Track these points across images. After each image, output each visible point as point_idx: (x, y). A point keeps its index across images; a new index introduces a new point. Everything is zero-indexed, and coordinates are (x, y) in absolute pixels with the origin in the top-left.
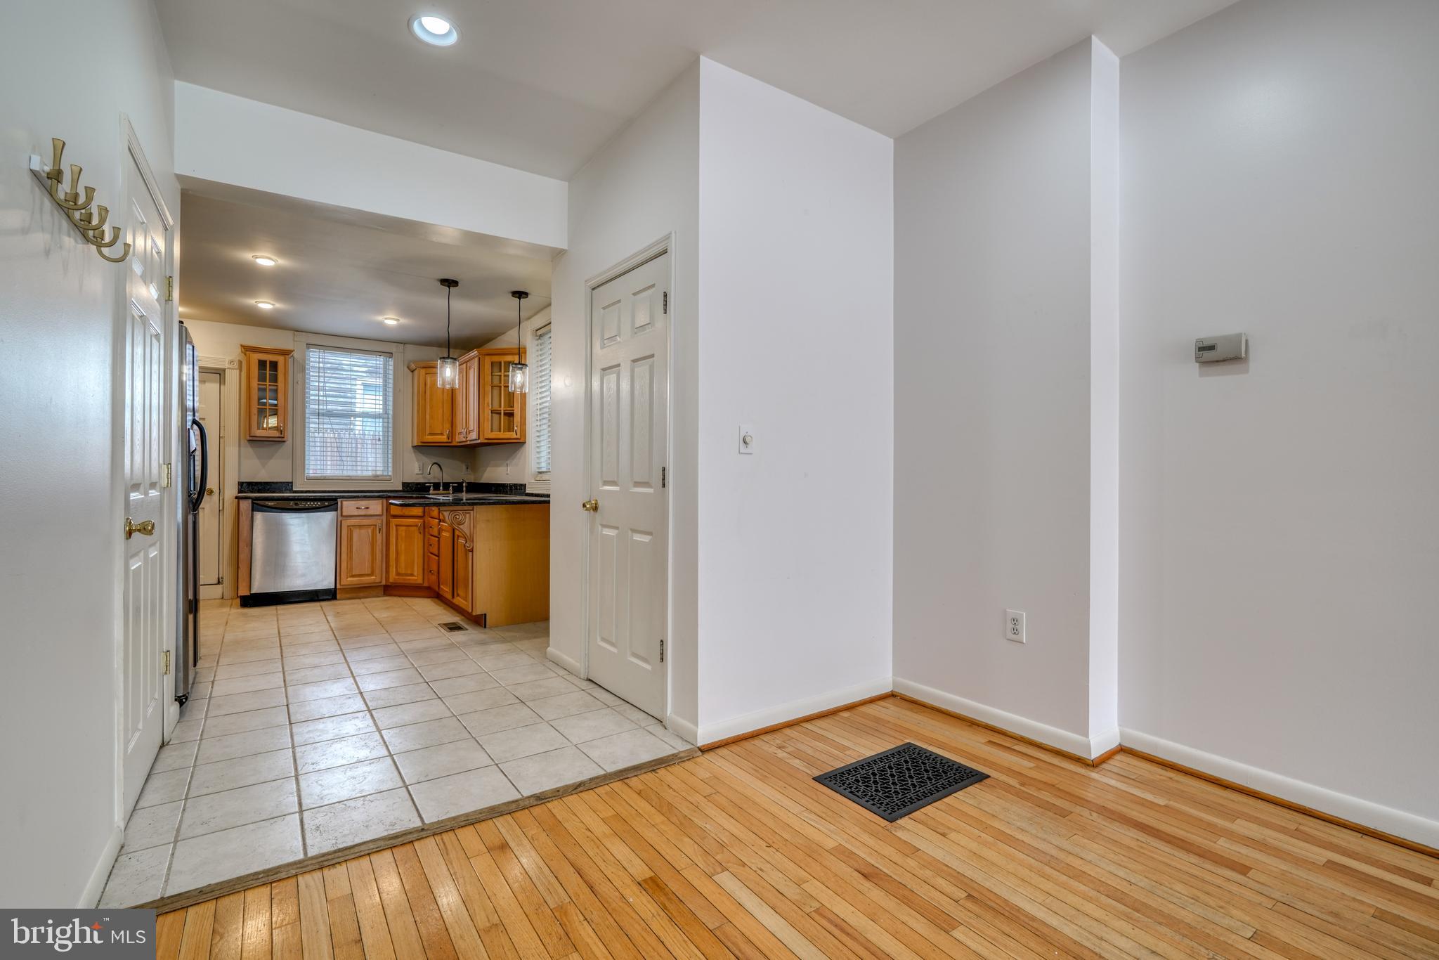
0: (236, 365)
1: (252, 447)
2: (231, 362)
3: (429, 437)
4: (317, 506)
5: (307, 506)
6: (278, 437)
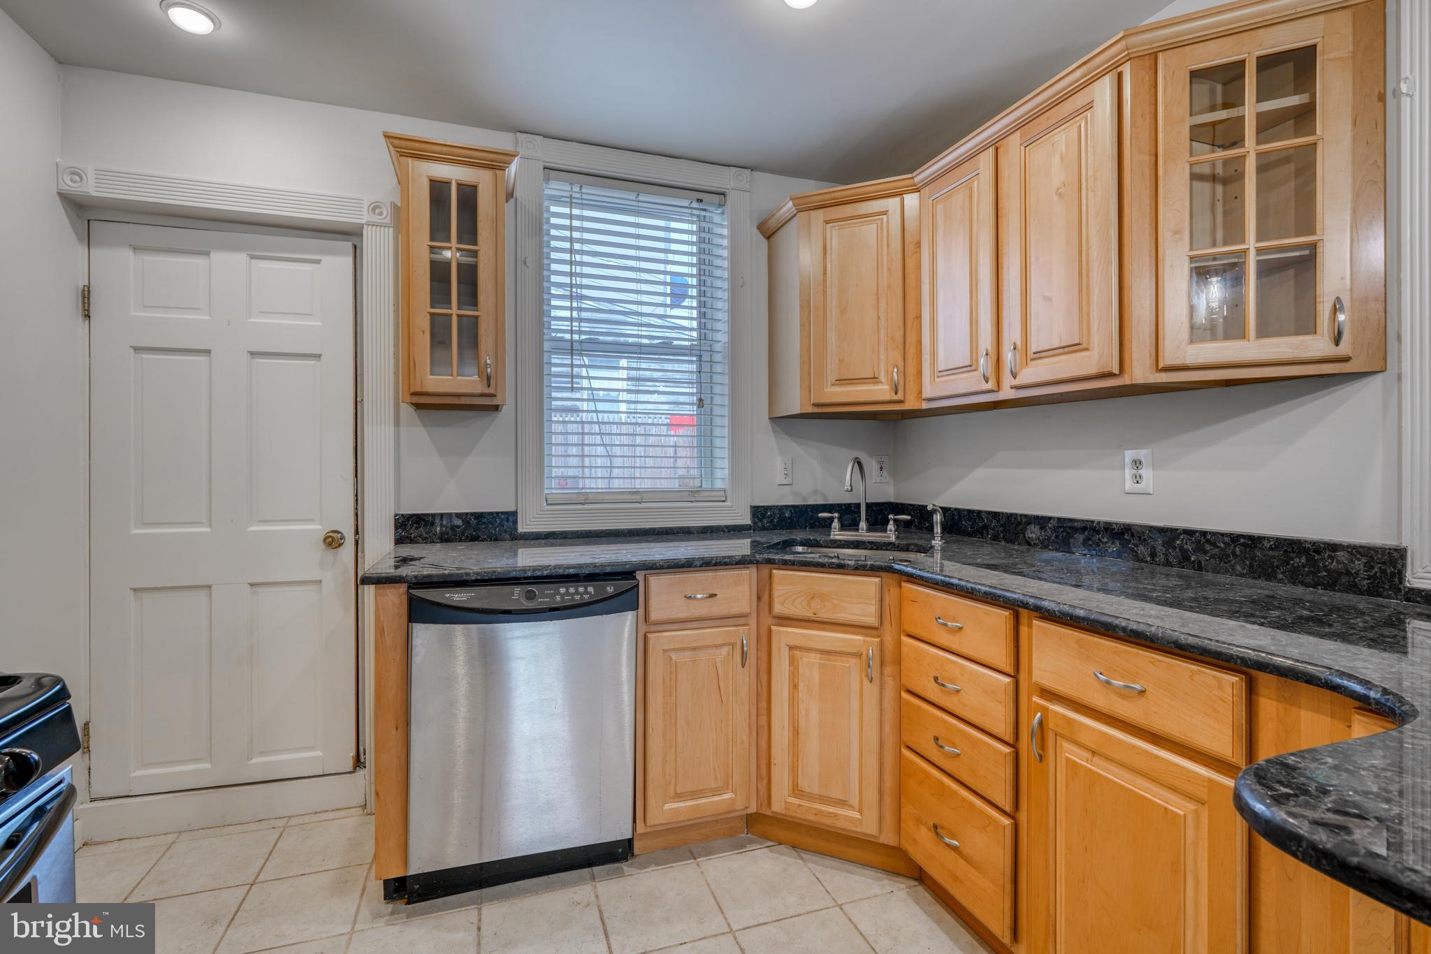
0: (386, 215)
1: (424, 425)
2: (375, 207)
3: (837, 389)
4: (586, 597)
5: (558, 598)
6: (482, 395)
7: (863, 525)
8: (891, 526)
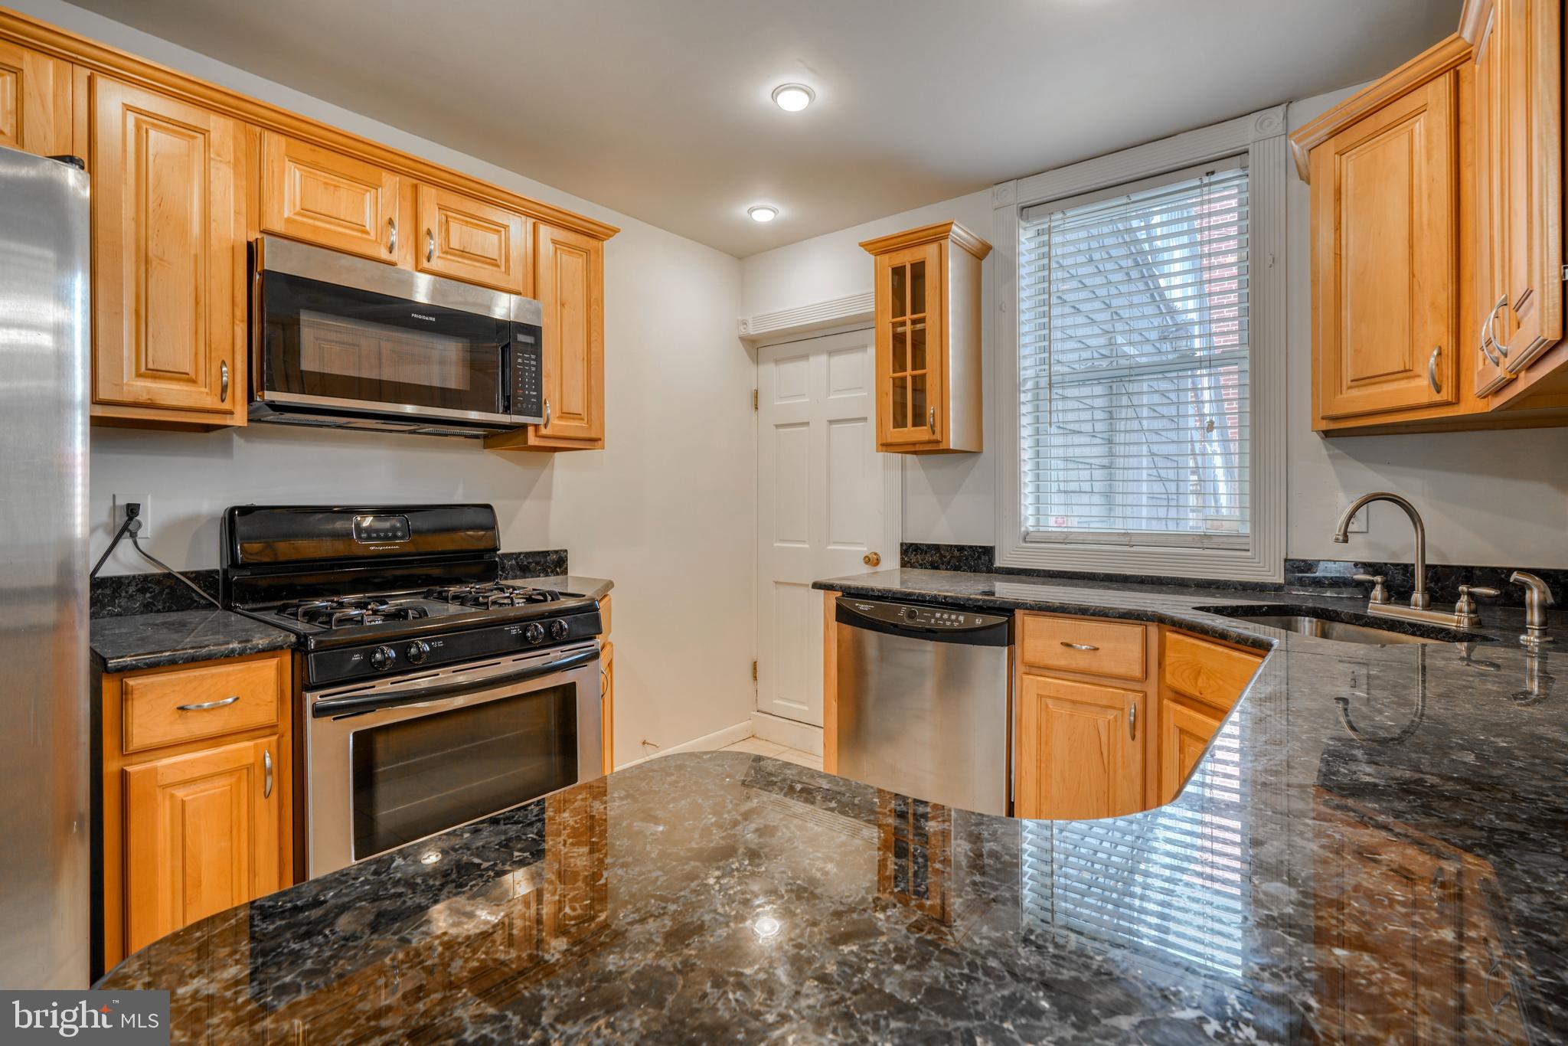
1: (923, 468)
3: (1355, 393)
4: (956, 624)
5: (933, 621)
6: (929, 442)
7: (1417, 597)
8: (1463, 603)
